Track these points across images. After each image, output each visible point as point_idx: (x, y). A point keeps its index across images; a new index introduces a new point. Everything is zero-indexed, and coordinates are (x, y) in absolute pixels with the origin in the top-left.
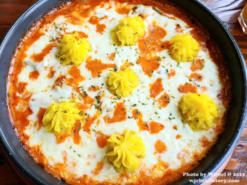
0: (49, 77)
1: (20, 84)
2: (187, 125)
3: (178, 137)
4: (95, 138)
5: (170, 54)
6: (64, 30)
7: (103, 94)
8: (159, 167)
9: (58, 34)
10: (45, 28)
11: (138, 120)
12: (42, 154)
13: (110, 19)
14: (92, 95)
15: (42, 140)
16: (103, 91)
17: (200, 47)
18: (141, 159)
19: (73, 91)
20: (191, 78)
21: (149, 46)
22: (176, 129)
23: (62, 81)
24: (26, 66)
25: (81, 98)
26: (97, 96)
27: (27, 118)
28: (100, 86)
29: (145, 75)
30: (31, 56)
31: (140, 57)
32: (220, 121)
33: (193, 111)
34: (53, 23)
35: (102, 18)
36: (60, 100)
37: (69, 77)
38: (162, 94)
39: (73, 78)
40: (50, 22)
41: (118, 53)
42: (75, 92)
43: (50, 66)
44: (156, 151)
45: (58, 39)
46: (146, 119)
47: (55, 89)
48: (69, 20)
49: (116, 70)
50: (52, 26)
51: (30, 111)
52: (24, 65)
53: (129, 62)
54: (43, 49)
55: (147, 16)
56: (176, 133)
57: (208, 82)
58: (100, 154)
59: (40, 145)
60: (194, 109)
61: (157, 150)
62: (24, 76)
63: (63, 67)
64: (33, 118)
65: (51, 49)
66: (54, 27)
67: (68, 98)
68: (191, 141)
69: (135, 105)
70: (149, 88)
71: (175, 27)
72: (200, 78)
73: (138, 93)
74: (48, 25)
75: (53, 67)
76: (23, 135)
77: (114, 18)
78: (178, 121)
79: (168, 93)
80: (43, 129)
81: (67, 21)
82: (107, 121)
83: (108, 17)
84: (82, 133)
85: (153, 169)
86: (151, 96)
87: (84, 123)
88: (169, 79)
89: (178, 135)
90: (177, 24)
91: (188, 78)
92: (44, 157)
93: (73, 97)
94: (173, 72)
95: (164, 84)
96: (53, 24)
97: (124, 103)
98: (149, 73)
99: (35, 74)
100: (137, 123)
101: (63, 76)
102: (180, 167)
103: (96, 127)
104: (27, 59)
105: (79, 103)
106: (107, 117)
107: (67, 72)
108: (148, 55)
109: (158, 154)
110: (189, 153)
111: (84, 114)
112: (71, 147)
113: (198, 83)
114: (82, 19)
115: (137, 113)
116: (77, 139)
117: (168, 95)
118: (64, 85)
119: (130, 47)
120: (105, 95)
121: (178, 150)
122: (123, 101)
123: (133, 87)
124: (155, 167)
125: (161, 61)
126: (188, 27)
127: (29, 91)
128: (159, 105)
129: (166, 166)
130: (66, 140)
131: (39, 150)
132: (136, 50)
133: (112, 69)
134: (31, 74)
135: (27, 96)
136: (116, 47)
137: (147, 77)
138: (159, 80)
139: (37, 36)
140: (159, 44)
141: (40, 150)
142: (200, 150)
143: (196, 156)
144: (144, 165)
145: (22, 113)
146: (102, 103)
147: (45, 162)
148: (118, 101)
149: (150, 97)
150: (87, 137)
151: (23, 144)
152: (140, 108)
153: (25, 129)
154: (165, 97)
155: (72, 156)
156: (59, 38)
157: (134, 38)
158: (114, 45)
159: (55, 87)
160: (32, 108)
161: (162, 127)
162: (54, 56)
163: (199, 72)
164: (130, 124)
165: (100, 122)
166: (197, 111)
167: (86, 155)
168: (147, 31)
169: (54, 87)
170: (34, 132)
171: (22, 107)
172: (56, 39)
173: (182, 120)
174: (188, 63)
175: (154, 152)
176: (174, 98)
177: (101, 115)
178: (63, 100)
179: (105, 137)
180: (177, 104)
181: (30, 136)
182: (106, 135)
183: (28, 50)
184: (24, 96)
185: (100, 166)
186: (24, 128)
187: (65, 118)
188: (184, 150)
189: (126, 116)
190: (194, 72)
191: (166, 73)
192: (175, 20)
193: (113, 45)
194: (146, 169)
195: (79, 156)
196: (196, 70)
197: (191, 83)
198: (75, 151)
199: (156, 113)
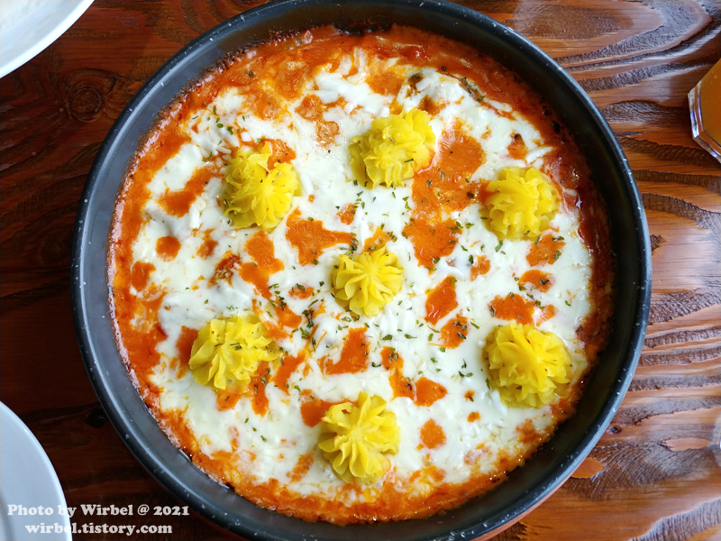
0: (202, 256)
1: (138, 266)
2: (496, 395)
3: (473, 417)
4: (298, 405)
5: (484, 218)
6: (239, 132)
7: (321, 306)
8: (425, 477)
9: (223, 143)
10: (191, 123)
11: (392, 372)
12: (187, 430)
13: (350, 107)
14: (297, 306)
15: (187, 398)
16: (322, 300)
17: (561, 203)
18: (390, 457)
19: (256, 293)
20: (525, 281)
21: (437, 190)
22: (472, 399)
23: (232, 270)
24: (148, 221)
25: (273, 312)
26: (307, 309)
27: (156, 349)
28: (316, 286)
29: (419, 266)
30: (161, 197)
31: (412, 220)
32: (570, 390)
33: (513, 369)
34: (210, 107)
35: (332, 105)
36: (227, 313)
37: (247, 259)
38: (452, 315)
39: (257, 263)
40: (204, 106)
41: (363, 205)
42: (260, 298)
43: (204, 228)
44: (423, 444)
45: (224, 157)
46: (409, 371)
47: (215, 287)
48: (250, 104)
49: (354, 248)
50: (209, 119)
51: (161, 333)
52: (145, 219)
53: (386, 230)
54: (188, 179)
55: (444, 106)
56: (471, 407)
57: (561, 296)
58: (305, 438)
59: (183, 409)
60: (515, 366)
61: (424, 441)
62: (145, 247)
63: (234, 234)
64: (167, 349)
65: (207, 183)
66: (213, 120)
67: (245, 310)
68: (500, 427)
69: (389, 337)
70: (425, 297)
71: (509, 140)
72: (544, 283)
73: (397, 309)
74: (199, 113)
75: (211, 231)
76: (149, 385)
77: (361, 104)
78: (476, 383)
79: (465, 314)
80: (188, 376)
81: (244, 105)
82: (325, 370)
83: (347, 103)
84: (271, 391)
85: (412, 480)
86: (427, 319)
87: (277, 370)
88: (472, 280)
89: (474, 413)
90: (516, 133)
91: (517, 282)
92: (193, 436)
93: (255, 308)
94: (484, 263)
95: (462, 292)
96: (212, 110)
97: (365, 330)
98: (429, 261)
99: (169, 245)
100: (390, 379)
101: (234, 256)
102: (467, 481)
103: (301, 379)
104: (151, 205)
105: (268, 323)
106: (326, 361)
107: (243, 247)
108: (432, 215)
109: (425, 450)
110: (490, 454)
111: (278, 348)
112: (247, 420)
113: (538, 296)
114: (284, 102)
115: (393, 356)
116: (261, 404)
117: (464, 320)
118: (237, 278)
119: (391, 190)
120: (326, 309)
121: (469, 444)
122: (363, 326)
123: (389, 295)
124: (416, 475)
125: (460, 233)
126: (542, 143)
127: (157, 284)
128: (441, 342)
129: (439, 475)
130: (238, 405)
131: (181, 419)
132: (405, 199)
133: (346, 246)
134: (162, 243)
135: (154, 297)
136: (359, 188)
137: (422, 271)
138: (450, 282)
139: (172, 144)
140: (461, 187)
141: (184, 421)
142: (514, 448)
143: (503, 461)
144: (395, 469)
145: (145, 337)
146: (317, 326)
147: (194, 448)
148: (354, 325)
149: (423, 321)
150: (283, 401)
151: (149, 406)
152: (399, 345)
153: (152, 373)
154: (459, 324)
155: (248, 439)
156: (225, 154)
157: (405, 170)
158: (355, 183)
159: (218, 281)
160: (165, 326)
161: (442, 392)
162: (213, 202)
163: (546, 269)
164: (375, 381)
165: (310, 370)
166: (520, 371)
167: (278, 440)
168: (437, 149)
169: (213, 281)
170: (170, 381)
171: (142, 322)
172: (218, 156)
173: (487, 381)
174: (523, 242)
175: (418, 444)
176: (477, 327)
177: (313, 353)
178: (233, 312)
179: (318, 405)
180: (481, 343)
181: (163, 388)
182: (322, 401)
183: (153, 180)
184: (147, 297)
185: (304, 464)
186: (148, 370)
187: (236, 360)
188: (481, 446)
189: (367, 362)
190: (534, 268)
191: (468, 265)
192: (513, 122)
193: (352, 183)
194: (397, 479)
195: (264, 439)
196: (540, 262)
197: (523, 294)
198: (255, 430)
199: (433, 360)
